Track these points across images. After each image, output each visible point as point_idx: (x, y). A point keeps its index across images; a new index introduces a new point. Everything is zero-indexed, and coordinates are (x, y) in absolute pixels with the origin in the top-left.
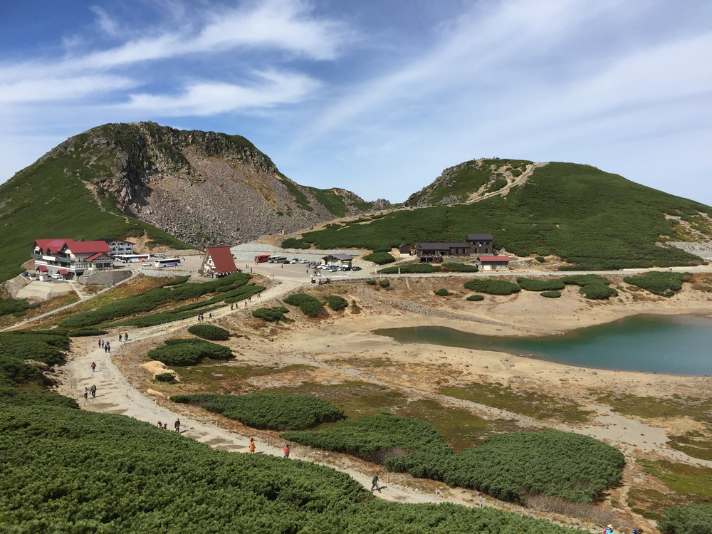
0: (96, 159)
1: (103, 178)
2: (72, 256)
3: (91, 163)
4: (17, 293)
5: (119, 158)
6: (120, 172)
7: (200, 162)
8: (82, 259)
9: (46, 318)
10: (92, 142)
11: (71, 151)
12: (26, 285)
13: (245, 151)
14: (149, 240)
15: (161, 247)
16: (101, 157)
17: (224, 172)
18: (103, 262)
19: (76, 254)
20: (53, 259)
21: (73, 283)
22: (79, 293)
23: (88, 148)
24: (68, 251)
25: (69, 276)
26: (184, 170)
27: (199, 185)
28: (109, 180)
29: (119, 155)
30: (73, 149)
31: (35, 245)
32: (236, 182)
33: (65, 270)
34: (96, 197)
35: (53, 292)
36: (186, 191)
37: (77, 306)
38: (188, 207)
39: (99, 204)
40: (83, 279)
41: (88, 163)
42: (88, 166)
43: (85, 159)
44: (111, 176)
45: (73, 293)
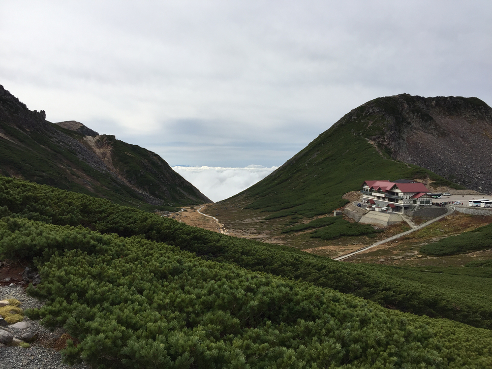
0: (372, 123)
1: (378, 136)
2: (401, 194)
3: (369, 126)
4: (360, 219)
5: (388, 121)
6: (389, 131)
7: (444, 121)
8: (408, 197)
9: (392, 241)
10: (369, 112)
11: (354, 119)
12: (366, 214)
13: (480, 109)
14: (432, 182)
15: (442, 187)
16: (376, 121)
17: (463, 126)
18: (425, 200)
19: (405, 193)
20: (383, 195)
21: (402, 215)
22: (409, 223)
23: (366, 116)
24: (397, 191)
25: (398, 208)
26: (432, 127)
27: (444, 138)
28: (382, 137)
29: (388, 119)
30: (356, 117)
31: (365, 184)
32: (475, 134)
33: (393, 204)
34: (377, 149)
35: (390, 221)
36: (435, 142)
37: (412, 233)
38: (439, 155)
39: (381, 154)
40: (411, 212)
41: (367, 126)
42: (367, 128)
43: (365, 123)
44: (383, 134)
45: (404, 222)
